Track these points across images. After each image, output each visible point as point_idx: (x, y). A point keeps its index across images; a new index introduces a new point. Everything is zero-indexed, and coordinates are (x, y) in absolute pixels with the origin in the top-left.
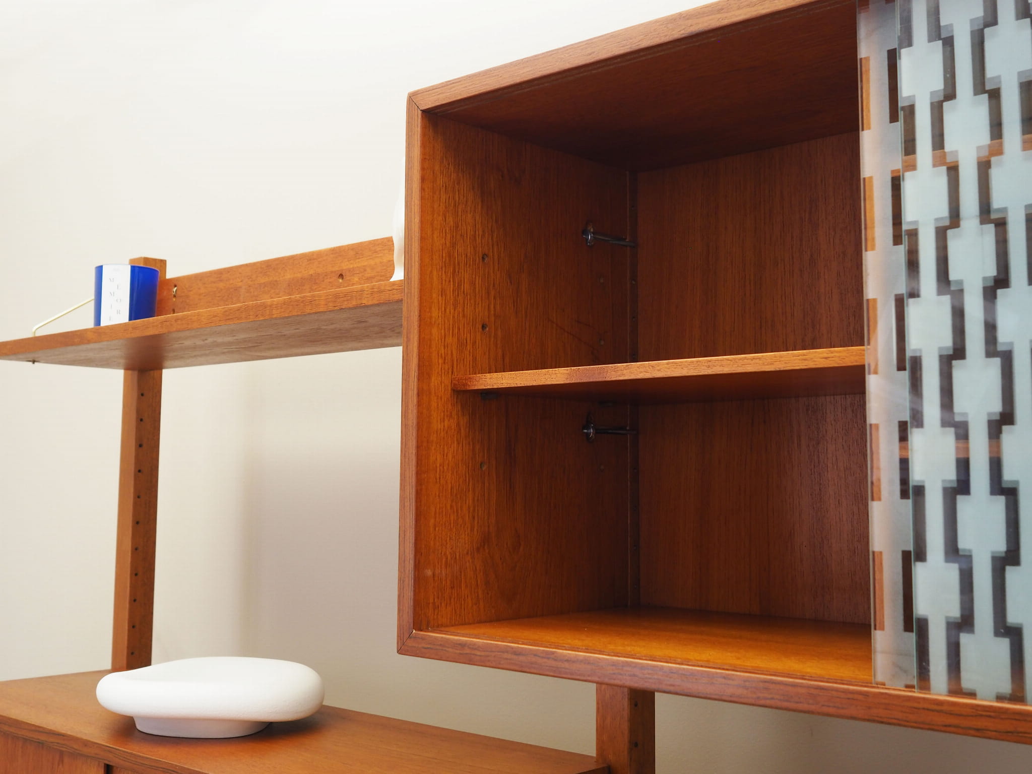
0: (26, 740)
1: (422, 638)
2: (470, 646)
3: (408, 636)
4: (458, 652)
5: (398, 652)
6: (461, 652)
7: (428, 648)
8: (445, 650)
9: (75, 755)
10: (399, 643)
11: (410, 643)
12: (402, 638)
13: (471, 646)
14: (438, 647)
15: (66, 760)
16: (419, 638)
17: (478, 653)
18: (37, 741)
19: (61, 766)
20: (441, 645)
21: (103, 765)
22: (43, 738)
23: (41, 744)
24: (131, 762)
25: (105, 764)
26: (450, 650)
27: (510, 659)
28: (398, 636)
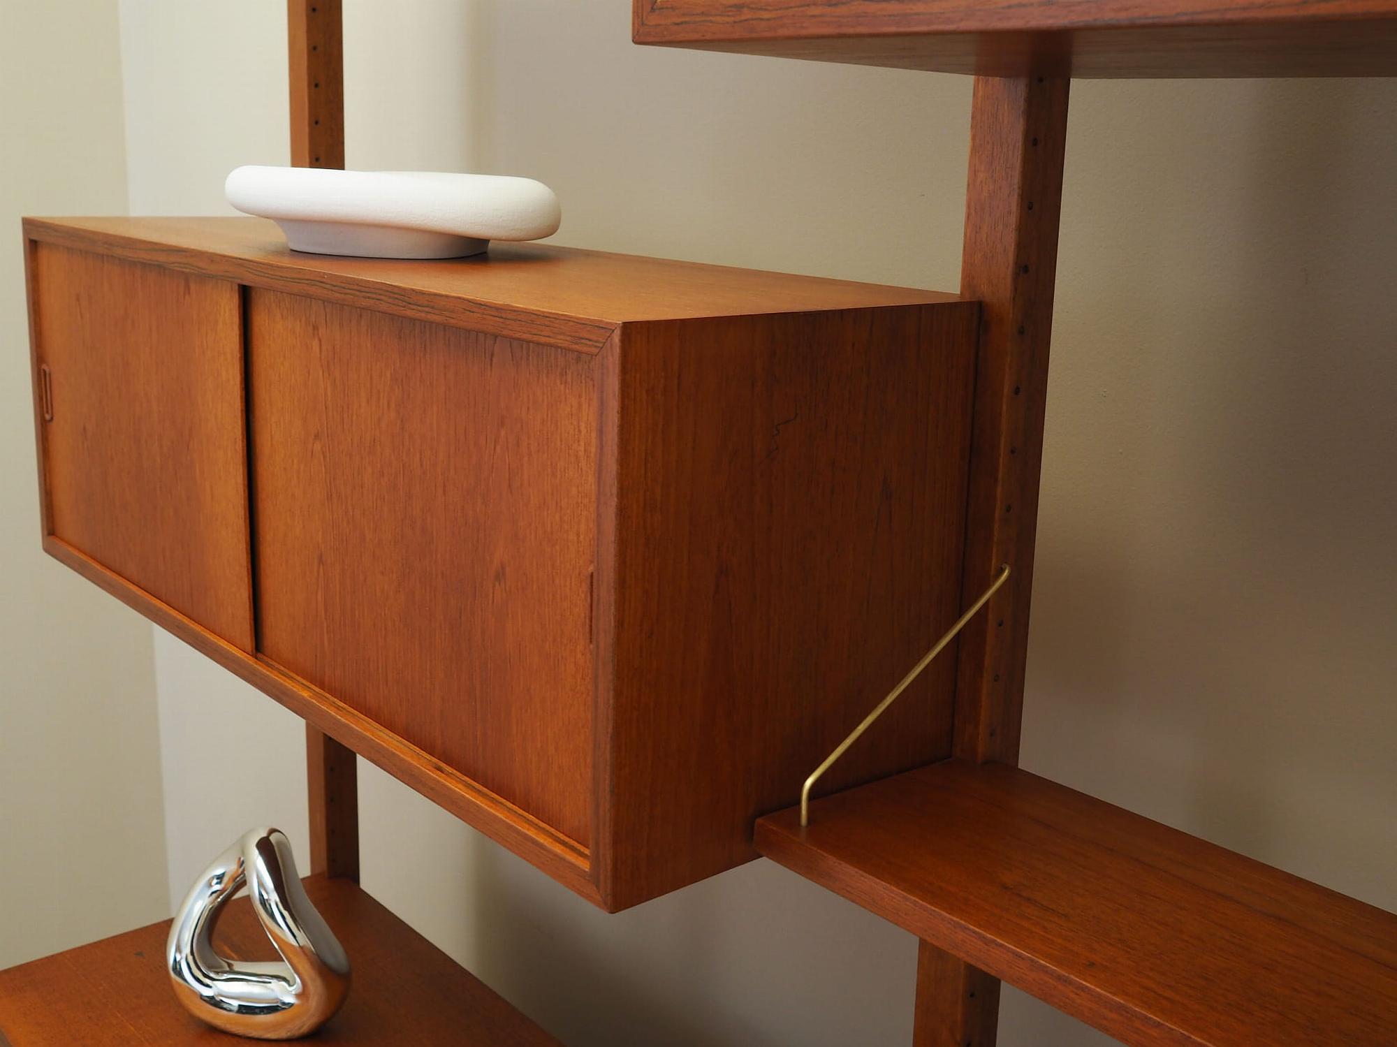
0: (145, 265)
1: (672, 8)
2: (751, 6)
3: (650, 9)
4: (732, 19)
5: (633, 41)
6: (738, 19)
7: (682, 23)
8: (711, 21)
9: (203, 278)
10: (636, 25)
11: (653, 20)
12: (640, 15)
13: (753, 6)
14: (698, 19)
15: (193, 286)
16: (667, 8)
17: (766, 15)
18: (156, 263)
19: (187, 297)
20: (703, 13)
21: (237, 287)
22: (162, 258)
23: (161, 269)
24: (268, 277)
25: (239, 285)
26: (719, 19)
27: (821, 16)
28: (634, 12)
